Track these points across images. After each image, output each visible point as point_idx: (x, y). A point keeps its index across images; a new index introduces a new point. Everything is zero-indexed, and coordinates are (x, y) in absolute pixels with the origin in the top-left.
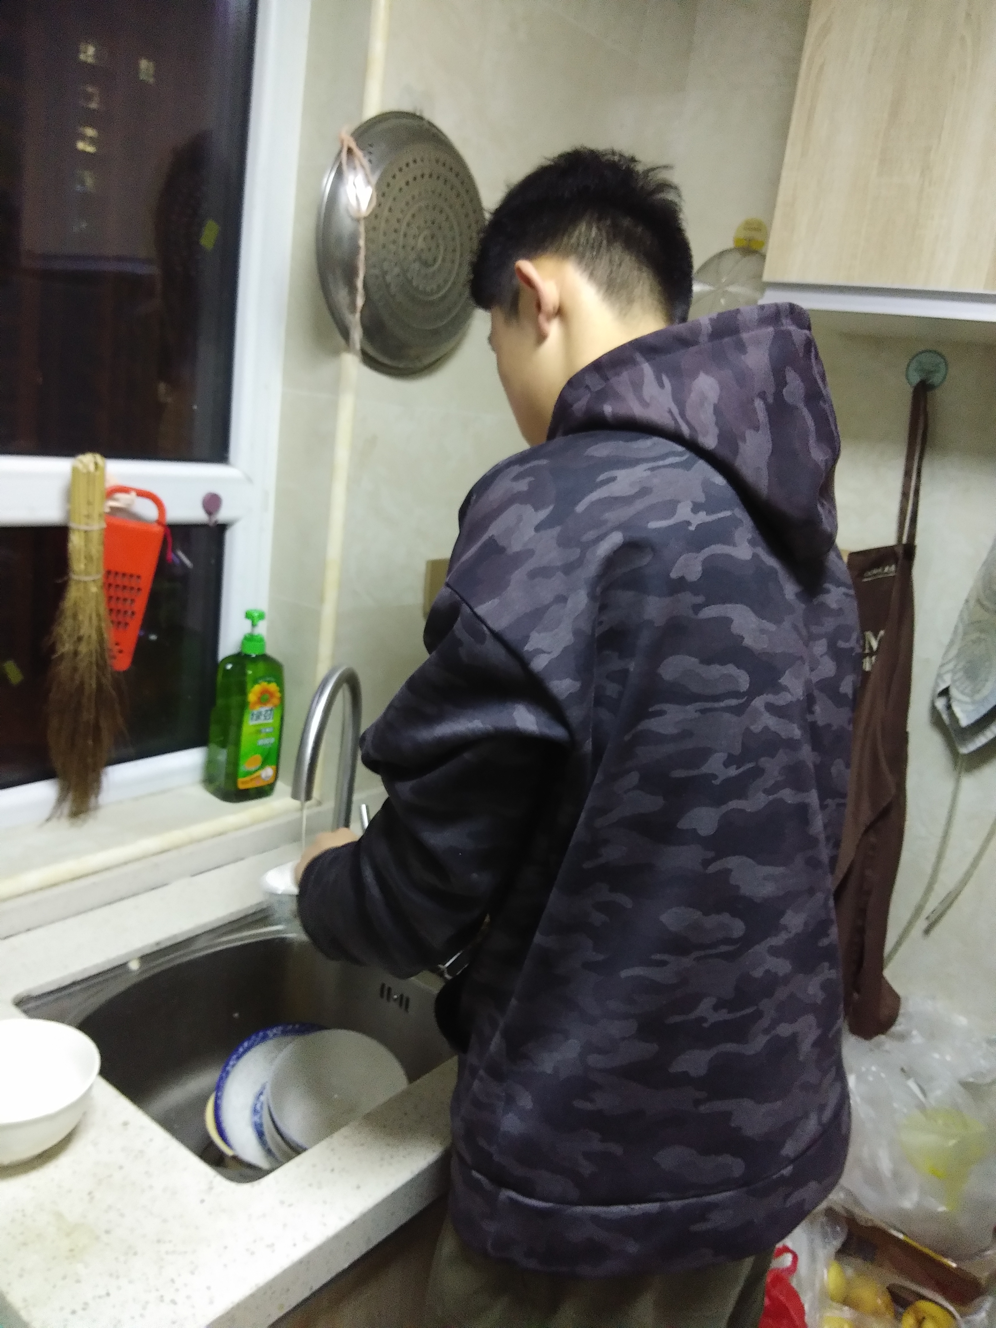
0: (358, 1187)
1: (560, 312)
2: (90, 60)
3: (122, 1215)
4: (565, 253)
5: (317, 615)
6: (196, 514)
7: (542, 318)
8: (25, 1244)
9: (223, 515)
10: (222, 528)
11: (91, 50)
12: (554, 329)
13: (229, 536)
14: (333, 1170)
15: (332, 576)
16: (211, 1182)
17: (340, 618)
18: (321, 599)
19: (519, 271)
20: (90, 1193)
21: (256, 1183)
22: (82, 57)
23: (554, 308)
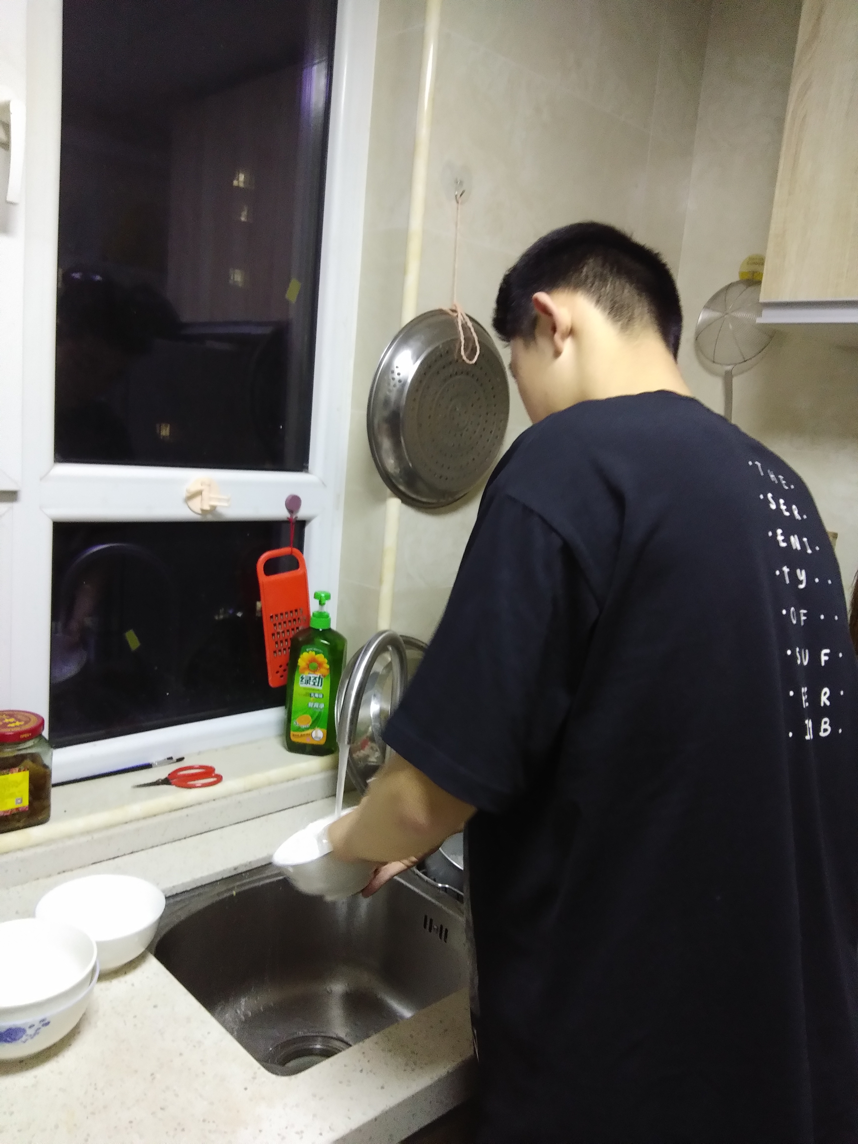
0: (382, 1088)
1: (571, 332)
2: (242, 185)
3: (177, 1095)
4: (577, 286)
5: (376, 594)
6: (281, 513)
7: (557, 337)
8: (93, 1113)
9: (302, 514)
10: (302, 524)
11: (242, 177)
12: (567, 347)
13: (307, 529)
14: (361, 1071)
15: (389, 561)
16: (255, 1073)
17: (397, 597)
18: (380, 581)
19: (536, 300)
20: (152, 1074)
21: (293, 1077)
22: (235, 183)
23: (567, 329)
